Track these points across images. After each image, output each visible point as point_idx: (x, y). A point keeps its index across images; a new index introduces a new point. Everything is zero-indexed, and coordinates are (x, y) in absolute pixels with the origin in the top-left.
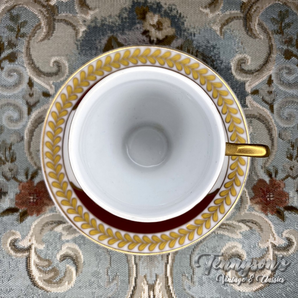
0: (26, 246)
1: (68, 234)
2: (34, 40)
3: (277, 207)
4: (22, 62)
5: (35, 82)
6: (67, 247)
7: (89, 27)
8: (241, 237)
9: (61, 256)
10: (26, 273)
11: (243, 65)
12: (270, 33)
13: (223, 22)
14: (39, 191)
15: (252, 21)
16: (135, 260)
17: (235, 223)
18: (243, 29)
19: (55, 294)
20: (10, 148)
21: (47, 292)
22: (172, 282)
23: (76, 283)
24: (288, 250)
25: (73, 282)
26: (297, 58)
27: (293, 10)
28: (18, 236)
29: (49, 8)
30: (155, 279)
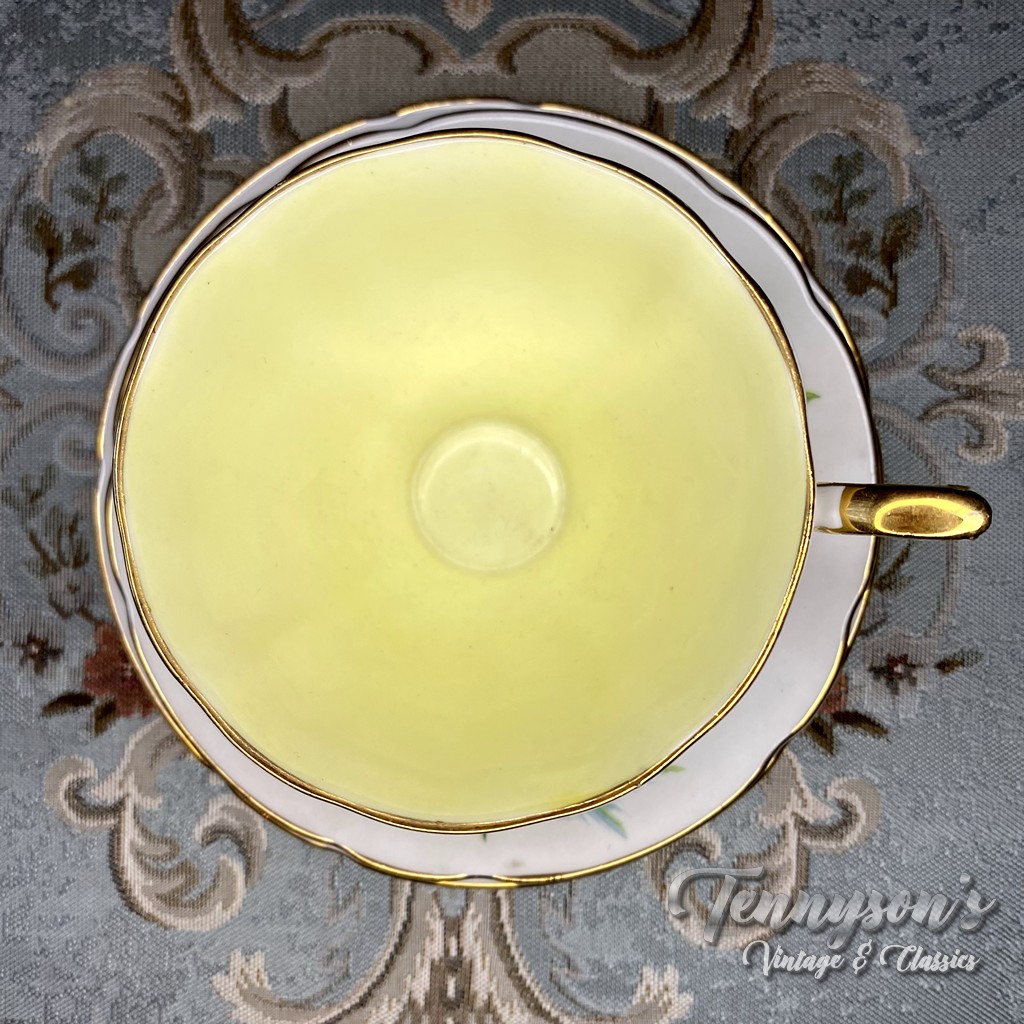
4: (110, 289)
6: (220, 805)
9: (208, 828)
10: (108, 876)
12: (808, 217)
15: (756, 184)
19: (187, 934)
20: (73, 529)
21: (166, 928)
22: (512, 915)
23: (244, 905)
24: (842, 835)
25: (237, 903)
26: (886, 291)
27: (875, 153)
28: (90, 771)
29: (188, 141)
30: (463, 903)
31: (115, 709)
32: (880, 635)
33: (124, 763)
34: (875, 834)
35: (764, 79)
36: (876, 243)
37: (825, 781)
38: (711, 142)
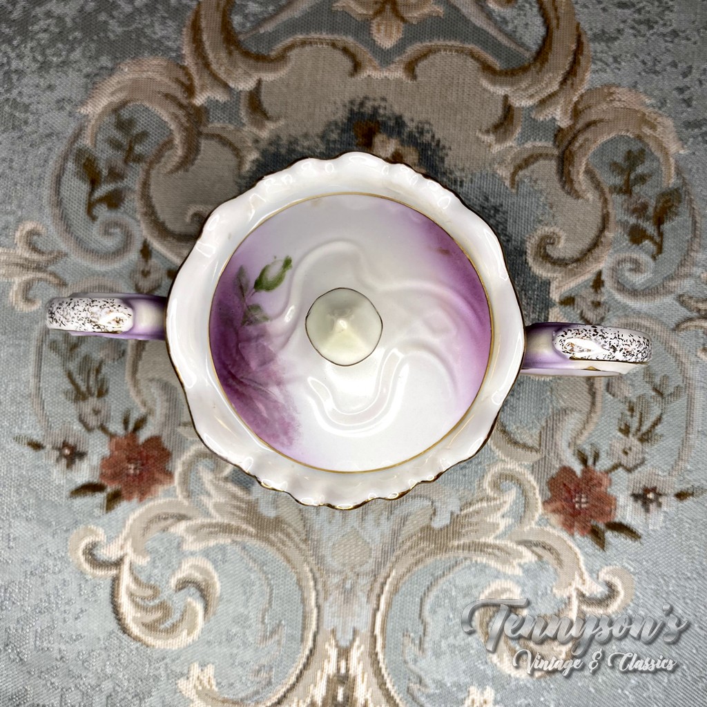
0: (114, 558)
1: (195, 540)
2: (159, 169)
3: (592, 522)
4: (133, 210)
5: (155, 250)
6: (190, 564)
7: (264, 153)
8: (521, 574)
9: (180, 579)
10: (109, 609)
11: (549, 248)
12: (607, 190)
13: (518, 162)
14: (147, 456)
15: (573, 166)
16: (317, 599)
17: (511, 545)
18: (556, 178)
19: (162, 651)
20: (98, 371)
21: (147, 646)
22: (384, 647)
23: (202, 633)
24: (607, 605)
25: (197, 632)
26: (655, 243)
27: (653, 150)
28: (101, 535)
29: (191, 112)
30: (351, 638)
31: (120, 495)
32: (640, 472)
33: (125, 532)
34: (629, 605)
35: (582, 96)
36: (651, 210)
37: (597, 568)
38: (544, 135)
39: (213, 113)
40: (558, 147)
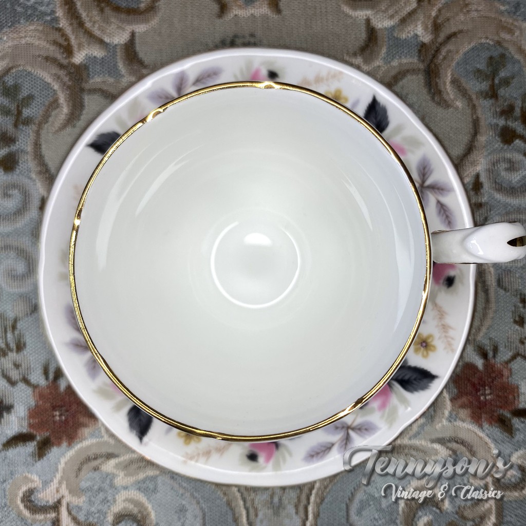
0: (51, 502)
1: (126, 475)
2: (47, 129)
3: (498, 412)
4: (27, 170)
6: (123, 497)
12: (474, 97)
14: (70, 401)
16: (248, 516)
17: (425, 443)
20: (14, 327)
26: (525, 141)
27: (513, 54)
28: (37, 483)
31: (50, 442)
33: (58, 476)
35: (439, 10)
36: (518, 111)
37: (509, 454)
38: (409, 51)
39: (93, 69)
40: (423, 61)
